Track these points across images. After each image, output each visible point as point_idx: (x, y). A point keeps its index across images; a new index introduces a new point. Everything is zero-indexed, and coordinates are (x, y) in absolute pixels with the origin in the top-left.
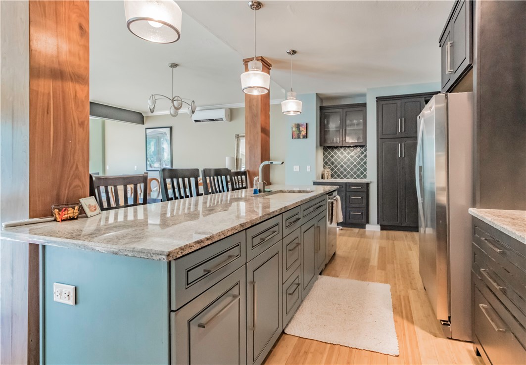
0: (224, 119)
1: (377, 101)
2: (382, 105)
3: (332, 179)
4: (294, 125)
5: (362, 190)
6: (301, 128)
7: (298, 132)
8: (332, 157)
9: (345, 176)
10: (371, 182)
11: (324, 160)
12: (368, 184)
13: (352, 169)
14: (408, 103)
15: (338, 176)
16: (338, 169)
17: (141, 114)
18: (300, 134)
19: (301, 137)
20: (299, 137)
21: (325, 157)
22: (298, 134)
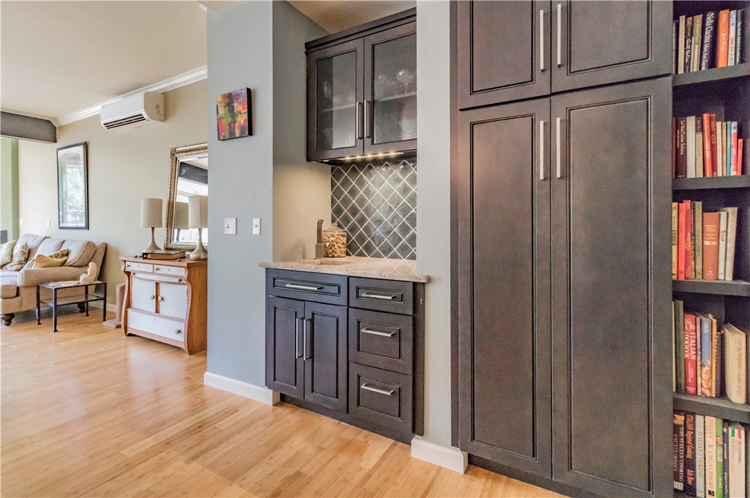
0: (145, 116)
4: (220, 99)
5: (397, 306)
6: (236, 105)
7: (230, 120)
8: (353, 192)
10: (429, 279)
11: (333, 202)
12: (418, 289)
17: (49, 121)
18: (235, 122)
19: (237, 133)
20: (232, 137)
21: (336, 193)
22: (230, 124)
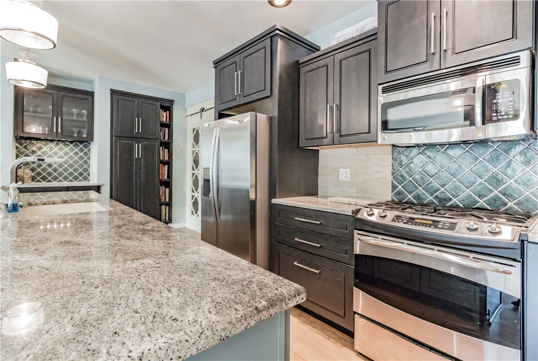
1: (111, 94)
2: (118, 99)
3: (33, 183)
9: (55, 179)
10: (103, 185)
13: (66, 170)
14: (146, 104)
15: (44, 178)
16: (44, 170)
